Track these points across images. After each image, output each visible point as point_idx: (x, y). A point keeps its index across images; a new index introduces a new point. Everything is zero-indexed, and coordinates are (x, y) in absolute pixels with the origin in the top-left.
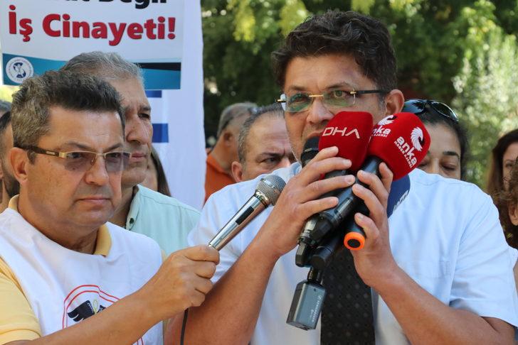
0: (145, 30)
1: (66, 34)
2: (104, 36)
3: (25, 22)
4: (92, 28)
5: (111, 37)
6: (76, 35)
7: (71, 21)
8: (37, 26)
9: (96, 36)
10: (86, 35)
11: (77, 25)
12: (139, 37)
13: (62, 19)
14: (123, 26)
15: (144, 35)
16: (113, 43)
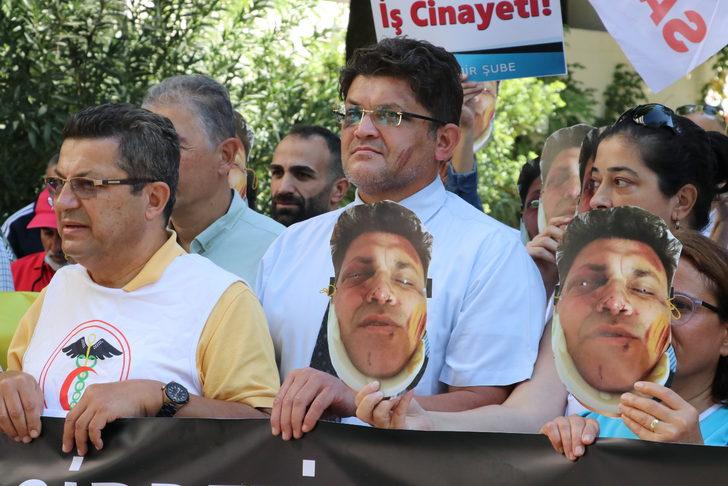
0: (515, 8)
1: (434, 23)
2: (472, 20)
3: (395, 13)
4: (457, 13)
5: (479, 20)
6: (443, 22)
7: (436, 7)
8: (406, 16)
9: (463, 22)
10: (453, 22)
11: (442, 11)
12: (510, 17)
13: (428, 7)
14: (490, 6)
15: (515, 13)
16: (482, 27)
